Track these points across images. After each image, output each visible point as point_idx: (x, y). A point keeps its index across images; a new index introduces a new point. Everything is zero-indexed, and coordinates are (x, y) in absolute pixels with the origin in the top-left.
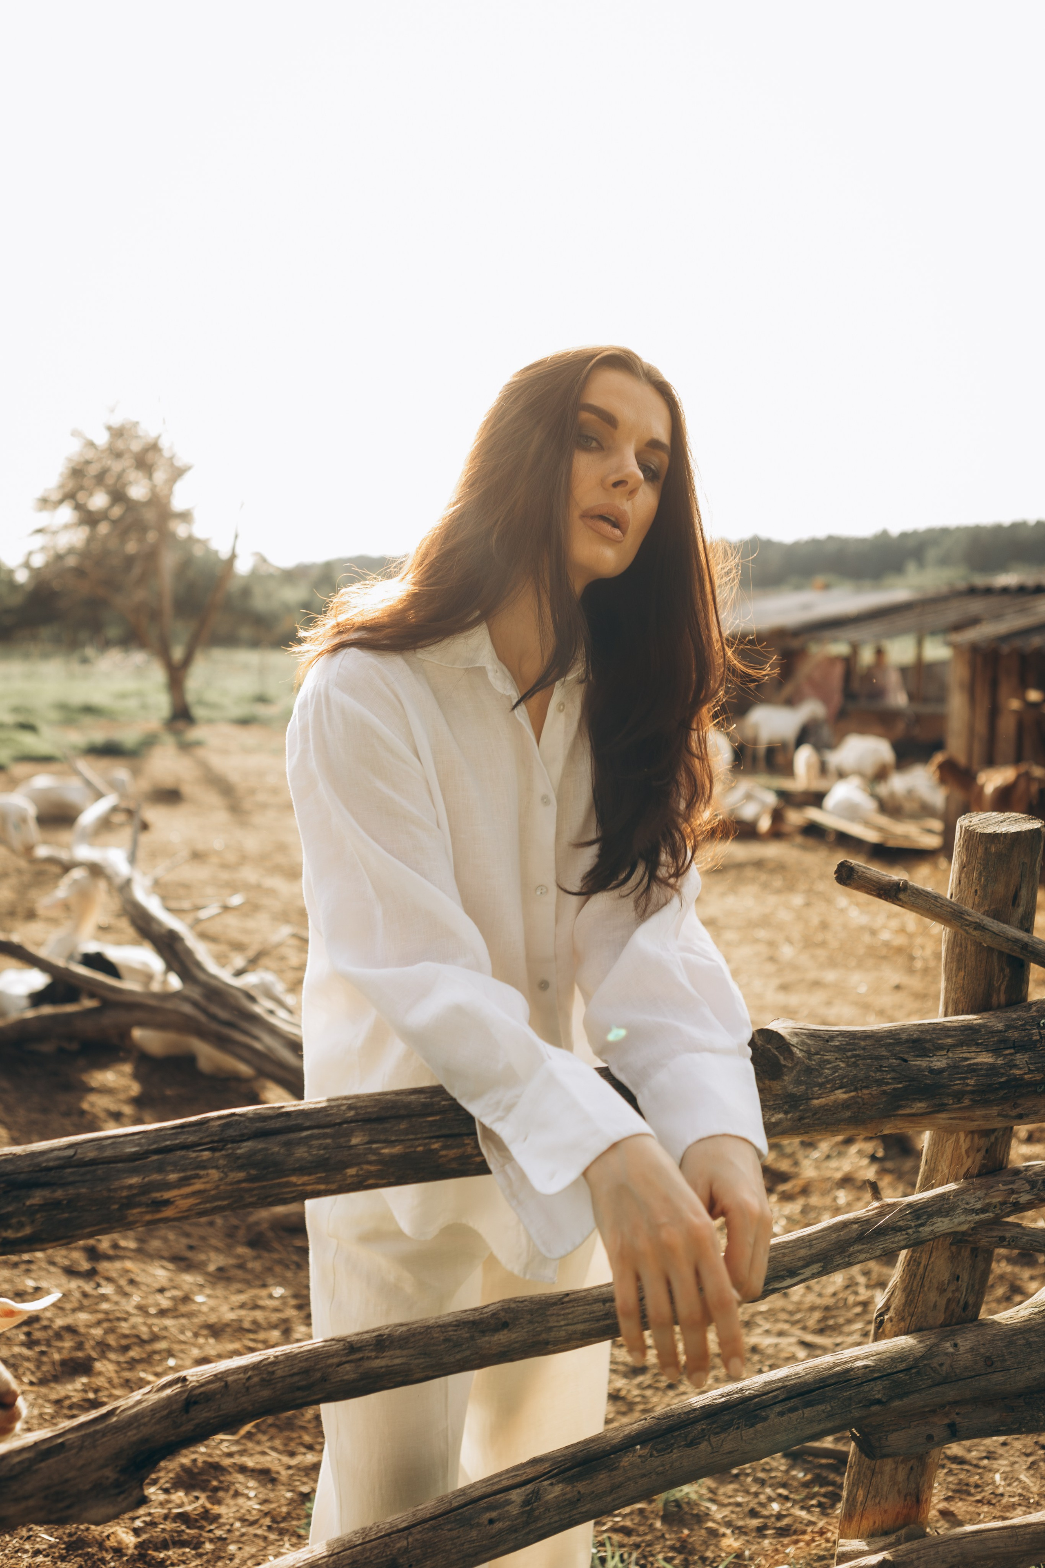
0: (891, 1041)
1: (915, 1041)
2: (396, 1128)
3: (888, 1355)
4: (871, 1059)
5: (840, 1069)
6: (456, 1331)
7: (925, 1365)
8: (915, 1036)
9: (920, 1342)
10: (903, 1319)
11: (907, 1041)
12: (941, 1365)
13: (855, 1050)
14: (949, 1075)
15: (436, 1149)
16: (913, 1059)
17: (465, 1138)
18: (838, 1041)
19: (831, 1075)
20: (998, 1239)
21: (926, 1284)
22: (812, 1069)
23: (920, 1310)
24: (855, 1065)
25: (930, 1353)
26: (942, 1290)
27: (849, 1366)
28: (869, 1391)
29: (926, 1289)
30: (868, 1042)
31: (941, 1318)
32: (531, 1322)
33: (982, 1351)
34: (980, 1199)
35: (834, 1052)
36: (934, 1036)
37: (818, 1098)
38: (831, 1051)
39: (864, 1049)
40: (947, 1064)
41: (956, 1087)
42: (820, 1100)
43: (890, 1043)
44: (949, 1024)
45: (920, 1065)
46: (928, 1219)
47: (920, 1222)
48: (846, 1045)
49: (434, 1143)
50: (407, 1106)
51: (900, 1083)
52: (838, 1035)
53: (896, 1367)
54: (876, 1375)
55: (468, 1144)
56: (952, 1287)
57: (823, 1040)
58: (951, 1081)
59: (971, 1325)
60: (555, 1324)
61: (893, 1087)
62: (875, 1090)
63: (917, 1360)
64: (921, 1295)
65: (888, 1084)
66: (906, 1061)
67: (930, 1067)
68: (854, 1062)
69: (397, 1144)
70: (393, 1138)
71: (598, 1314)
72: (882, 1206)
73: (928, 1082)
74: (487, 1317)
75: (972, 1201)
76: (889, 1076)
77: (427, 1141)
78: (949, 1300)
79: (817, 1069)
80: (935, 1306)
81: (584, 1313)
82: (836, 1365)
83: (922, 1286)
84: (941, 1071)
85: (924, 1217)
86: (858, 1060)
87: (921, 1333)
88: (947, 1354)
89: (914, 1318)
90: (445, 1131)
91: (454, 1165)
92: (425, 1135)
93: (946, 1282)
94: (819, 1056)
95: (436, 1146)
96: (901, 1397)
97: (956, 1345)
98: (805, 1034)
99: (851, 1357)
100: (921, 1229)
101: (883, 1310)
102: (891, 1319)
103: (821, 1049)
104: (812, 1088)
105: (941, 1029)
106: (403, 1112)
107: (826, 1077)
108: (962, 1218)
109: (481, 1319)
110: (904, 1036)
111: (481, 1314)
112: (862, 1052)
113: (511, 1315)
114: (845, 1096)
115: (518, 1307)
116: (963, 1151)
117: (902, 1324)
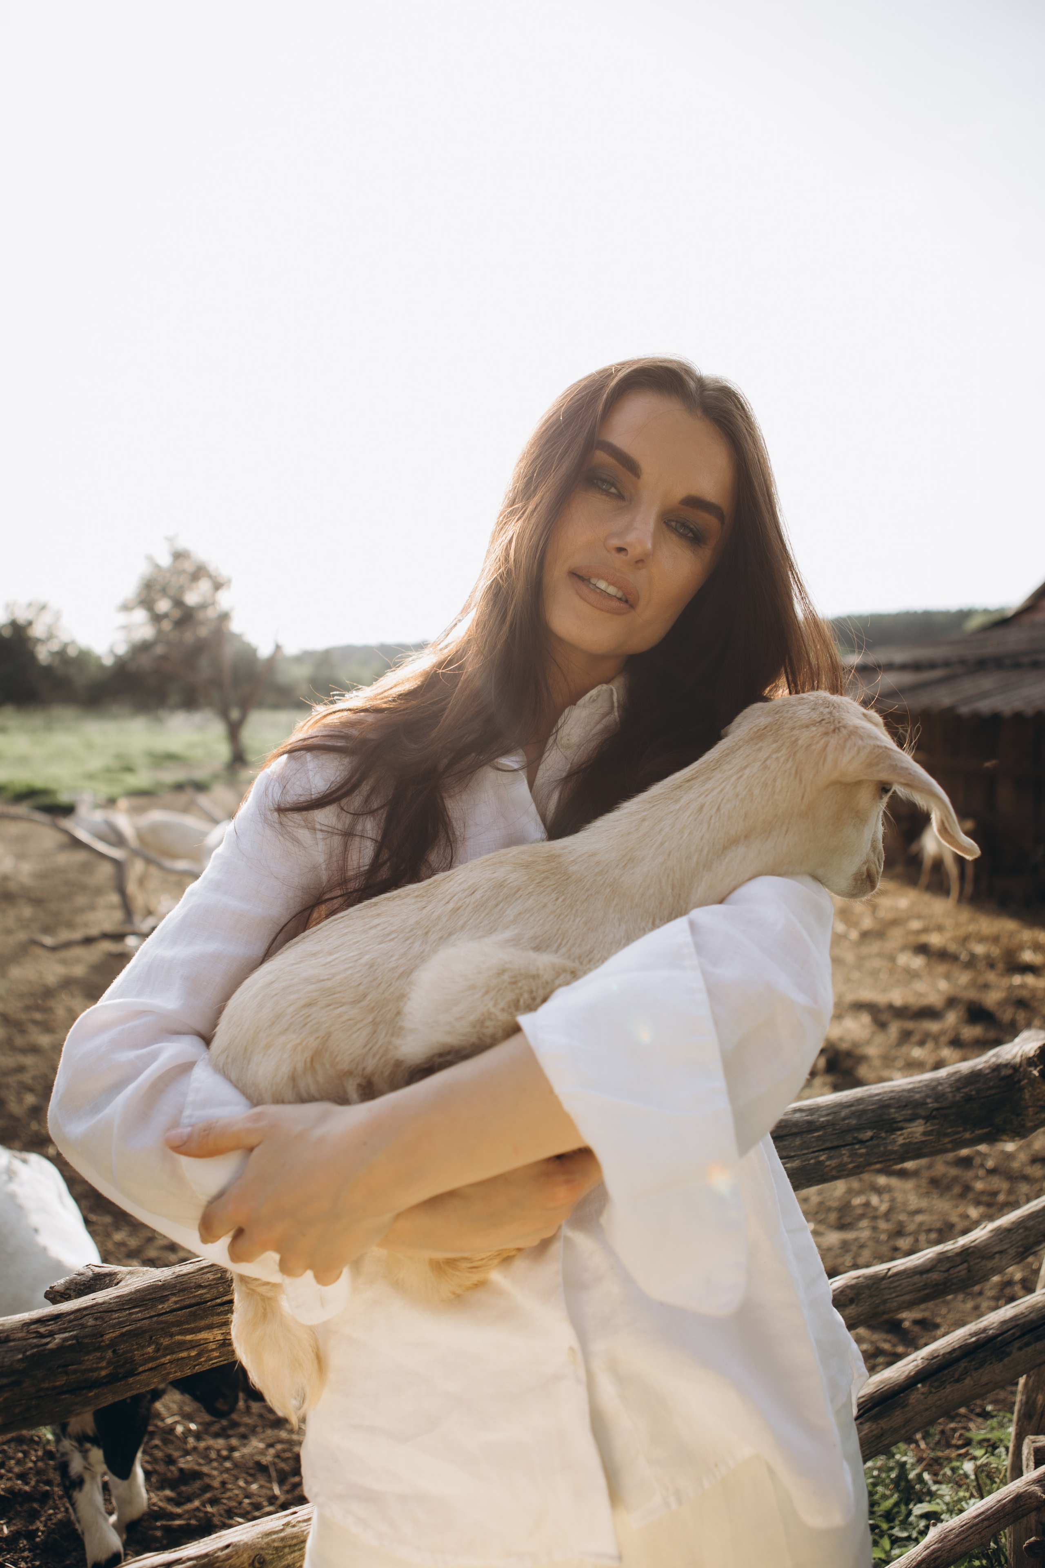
2: (793, 1145)
15: (823, 1161)
17: (842, 1149)
32: (871, 1296)
49: (822, 1155)
50: (796, 1124)
55: (844, 1154)
60: (889, 1297)
69: (796, 1158)
70: (793, 1154)
71: (918, 1285)
77: (817, 1154)
81: (908, 1286)
90: (828, 1145)
91: (834, 1173)
92: (815, 1149)
95: (822, 1158)
106: (794, 1130)
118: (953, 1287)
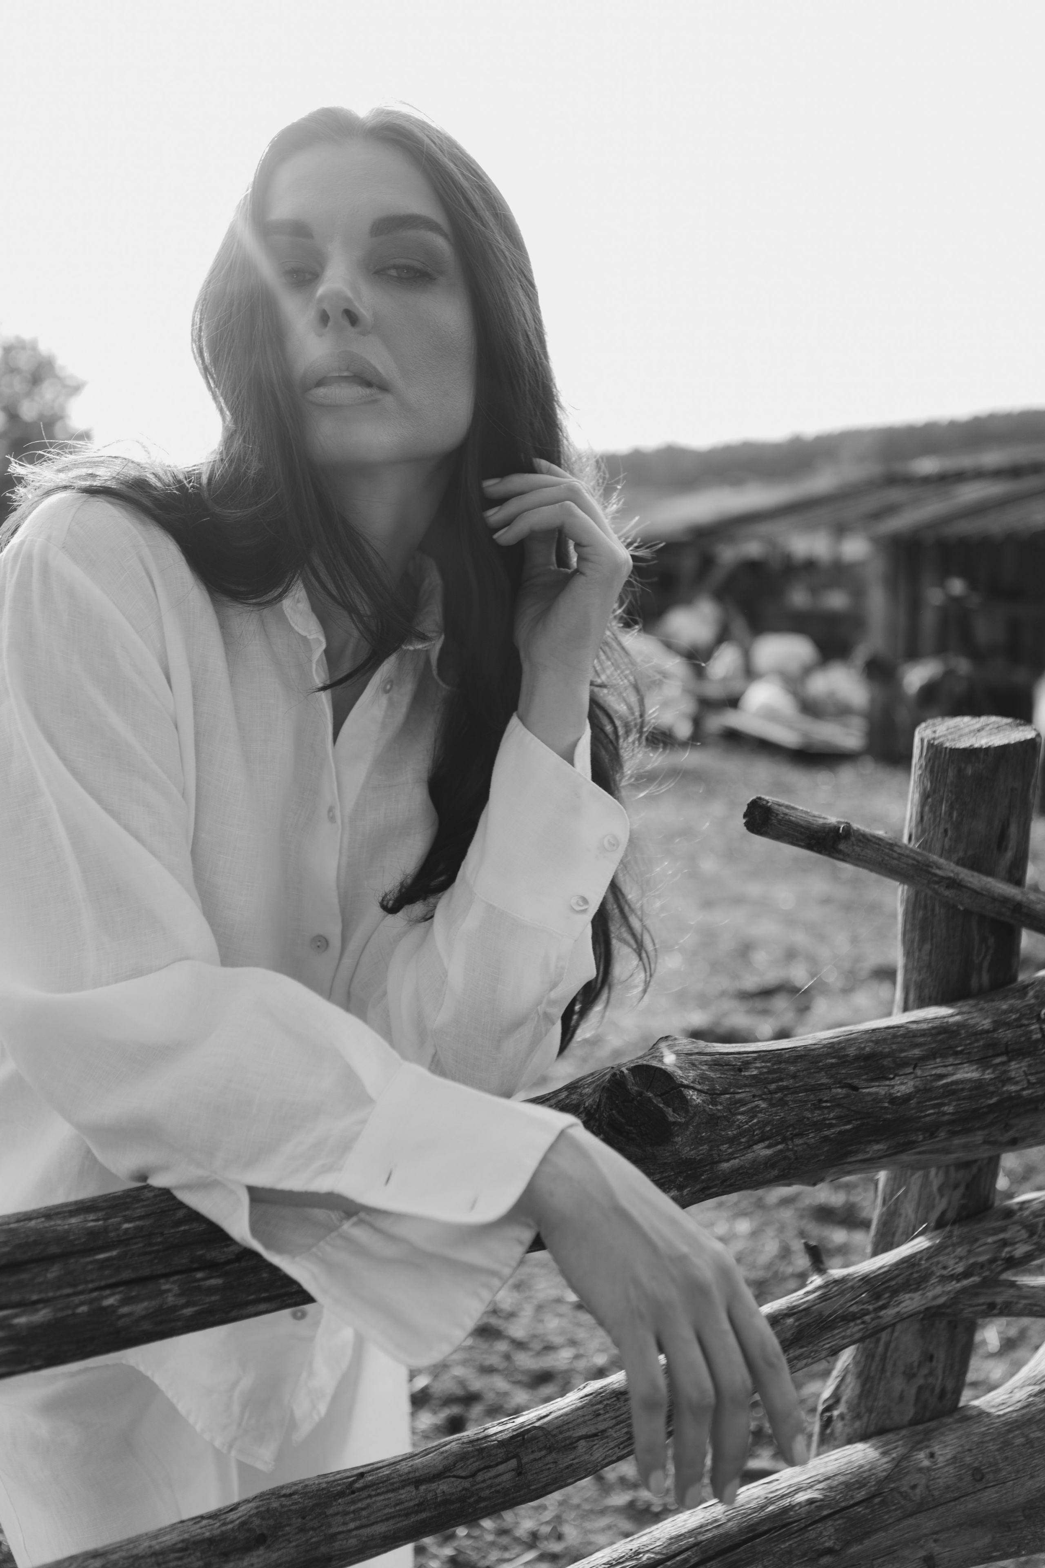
0: (833, 1061)
1: (868, 1057)
2: (41, 1279)
3: (842, 1479)
4: (806, 1091)
5: (760, 1112)
6: (181, 1558)
7: (892, 1490)
8: (868, 1049)
9: (884, 1454)
10: (858, 1417)
11: (857, 1058)
12: (914, 1487)
13: (781, 1080)
14: (918, 1103)
15: (112, 1306)
16: (866, 1084)
17: (162, 1281)
18: (756, 1068)
19: (747, 1123)
20: (984, 1307)
21: (889, 1367)
22: (719, 1118)
23: (881, 1403)
24: (782, 1103)
25: (898, 1469)
26: (910, 1375)
27: (786, 1502)
28: (816, 1538)
29: (888, 1374)
30: (800, 1066)
31: (910, 1412)
32: (302, 1530)
33: (968, 1460)
34: (961, 1259)
35: (750, 1086)
36: (894, 1047)
37: (728, 1161)
38: (746, 1086)
39: (794, 1076)
40: (915, 1087)
41: (928, 1119)
42: (732, 1162)
43: (832, 1064)
44: (914, 1026)
45: (877, 1093)
46: (891, 1297)
47: (880, 1303)
48: (769, 1072)
49: (107, 1297)
50: (61, 1238)
51: (849, 1123)
52: (755, 1059)
53: (852, 1497)
54: (825, 1513)
55: (169, 1291)
56: (925, 1371)
57: (733, 1070)
58: (921, 1112)
59: (950, 1420)
60: (340, 1529)
61: (838, 1129)
62: (812, 1137)
63: (881, 1482)
64: (883, 1383)
65: (831, 1126)
66: (855, 1088)
67: (891, 1094)
68: (781, 1099)
69: (40, 1306)
70: (35, 1297)
71: (407, 1505)
72: (826, 1285)
73: (889, 1116)
74: (233, 1530)
75: (951, 1262)
76: (832, 1115)
77: (95, 1294)
78: (920, 1389)
79: (724, 1117)
80: (901, 1397)
81: (386, 1506)
82: (770, 1502)
83: (883, 1370)
84: (907, 1098)
85: (887, 1295)
86: (786, 1095)
87: (884, 1438)
88: (920, 1470)
89: (873, 1415)
90: (126, 1275)
91: (146, 1326)
92: (90, 1286)
93: (916, 1364)
94: (728, 1096)
95: (111, 1301)
96: (859, 1540)
97: (932, 1455)
98: (706, 1063)
99: (790, 1486)
100: (882, 1313)
101: (830, 1402)
102: (842, 1417)
103: (730, 1084)
104: (718, 1146)
105: (904, 1036)
106: (54, 1249)
107: (739, 1127)
108: (939, 1290)
109: (223, 1533)
110: (852, 1051)
111: (224, 1524)
112: (791, 1081)
113: (271, 1522)
114: (769, 1152)
115: (282, 1506)
116: (935, 1188)
117: (857, 1424)
118: (483, 1505)
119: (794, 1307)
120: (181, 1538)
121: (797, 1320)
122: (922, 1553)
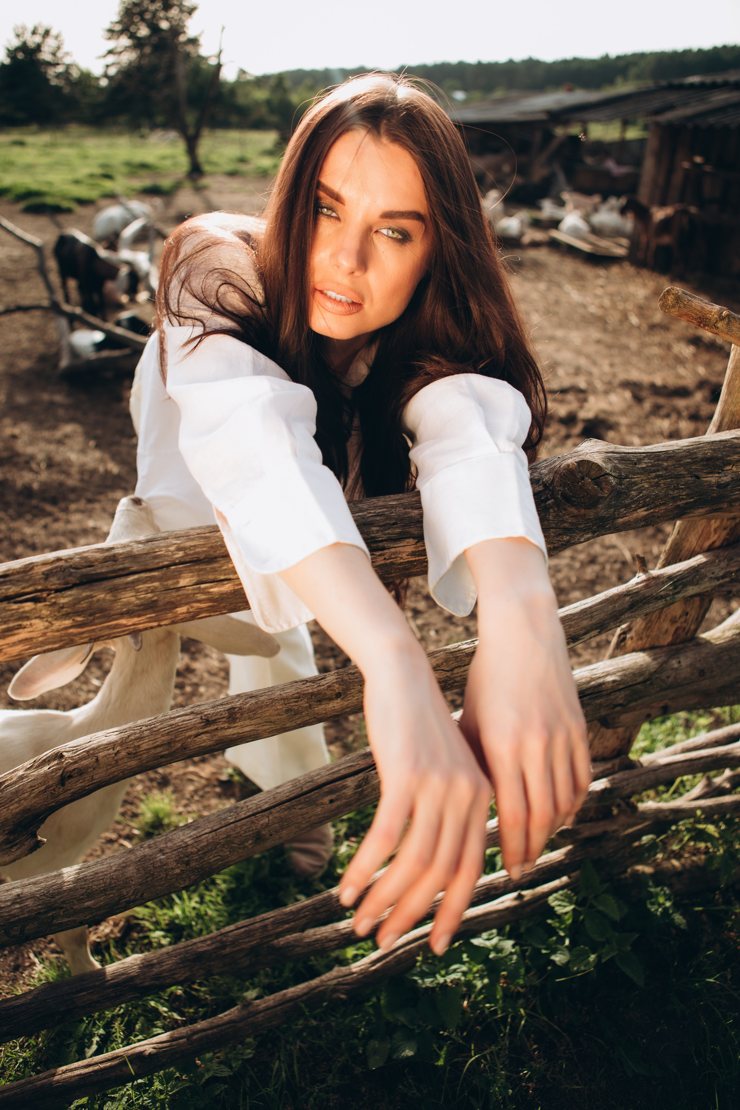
0: (689, 460)
1: (708, 459)
3: (630, 671)
4: (671, 478)
5: (644, 490)
6: (297, 702)
7: (657, 678)
8: (709, 454)
9: (654, 659)
10: (641, 639)
11: (702, 460)
12: (668, 677)
13: (658, 471)
14: (732, 487)
16: (705, 476)
18: (645, 463)
19: (636, 496)
20: (726, 593)
21: (663, 617)
22: (622, 493)
23: (655, 634)
24: (657, 485)
25: (661, 668)
26: (673, 621)
27: (601, 681)
28: (615, 699)
29: (662, 620)
30: (670, 463)
31: (669, 639)
33: (698, 665)
34: (722, 569)
35: (641, 474)
36: (724, 453)
37: (622, 518)
38: (638, 474)
39: (666, 469)
40: (732, 478)
41: (734, 497)
42: (625, 518)
43: (688, 462)
44: (736, 441)
45: (711, 481)
46: (682, 588)
47: (676, 591)
48: (652, 466)
51: (692, 498)
52: (645, 457)
53: (636, 680)
54: (621, 687)
56: (683, 620)
57: (632, 464)
58: (732, 492)
59: (690, 645)
61: (685, 501)
62: (671, 505)
63: (651, 674)
64: (657, 624)
65: (683, 499)
66: (698, 477)
67: (718, 482)
68: (657, 482)
72: (648, 580)
73: (715, 495)
74: (324, 689)
75: (717, 571)
76: (684, 493)
78: (677, 629)
79: (625, 492)
80: (666, 631)
82: (592, 680)
83: (659, 618)
84: (727, 484)
85: (680, 587)
86: (660, 480)
87: (654, 651)
88: (673, 669)
89: (649, 639)
93: (678, 617)
94: (628, 480)
96: (636, 700)
97: (679, 662)
98: (616, 458)
99: (603, 673)
100: (676, 596)
101: (626, 630)
102: (632, 638)
103: (630, 472)
104: (619, 509)
105: (730, 447)
107: (632, 498)
108: (708, 584)
109: (318, 691)
110: (700, 456)
111: (319, 686)
112: (664, 472)
113: (344, 687)
114: (645, 513)
115: (350, 679)
116: (712, 529)
117: (640, 642)
119: (630, 591)
120: (297, 691)
121: (631, 598)
122: (662, 704)
